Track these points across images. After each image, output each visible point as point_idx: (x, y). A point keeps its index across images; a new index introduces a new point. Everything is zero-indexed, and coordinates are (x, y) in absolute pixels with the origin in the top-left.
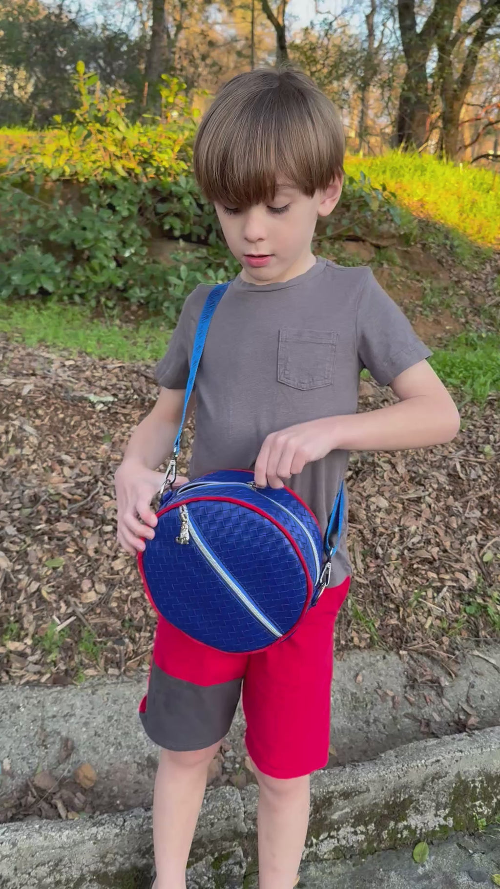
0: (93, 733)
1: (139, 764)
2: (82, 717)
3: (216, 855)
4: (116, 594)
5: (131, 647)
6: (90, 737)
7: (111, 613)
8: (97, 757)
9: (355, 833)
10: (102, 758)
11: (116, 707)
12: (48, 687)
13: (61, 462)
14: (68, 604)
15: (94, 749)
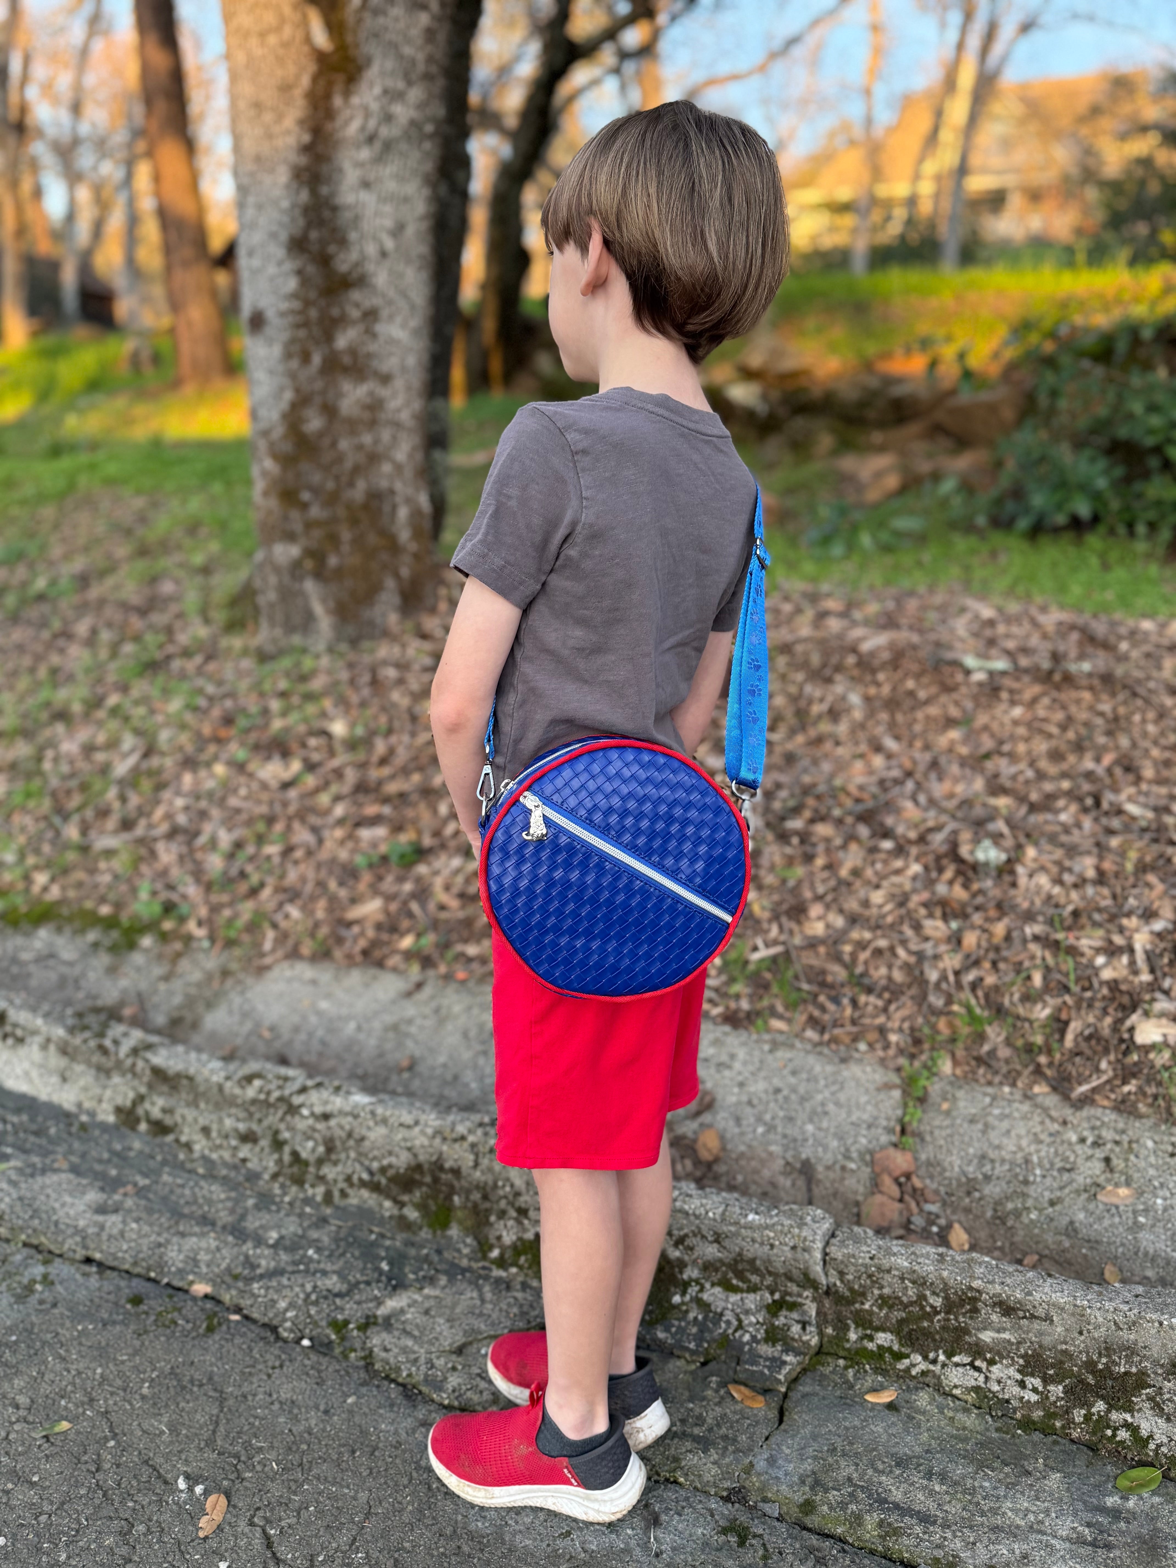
0: (744, 1098)
1: (788, 1163)
2: (740, 1073)
3: (777, 1296)
4: (855, 935)
5: (848, 1011)
6: (739, 1103)
7: (837, 958)
8: (737, 1130)
9: (1022, 1384)
10: (742, 1134)
11: (792, 1080)
12: (715, 1024)
13: (878, 748)
14: (781, 929)
15: (738, 1120)
